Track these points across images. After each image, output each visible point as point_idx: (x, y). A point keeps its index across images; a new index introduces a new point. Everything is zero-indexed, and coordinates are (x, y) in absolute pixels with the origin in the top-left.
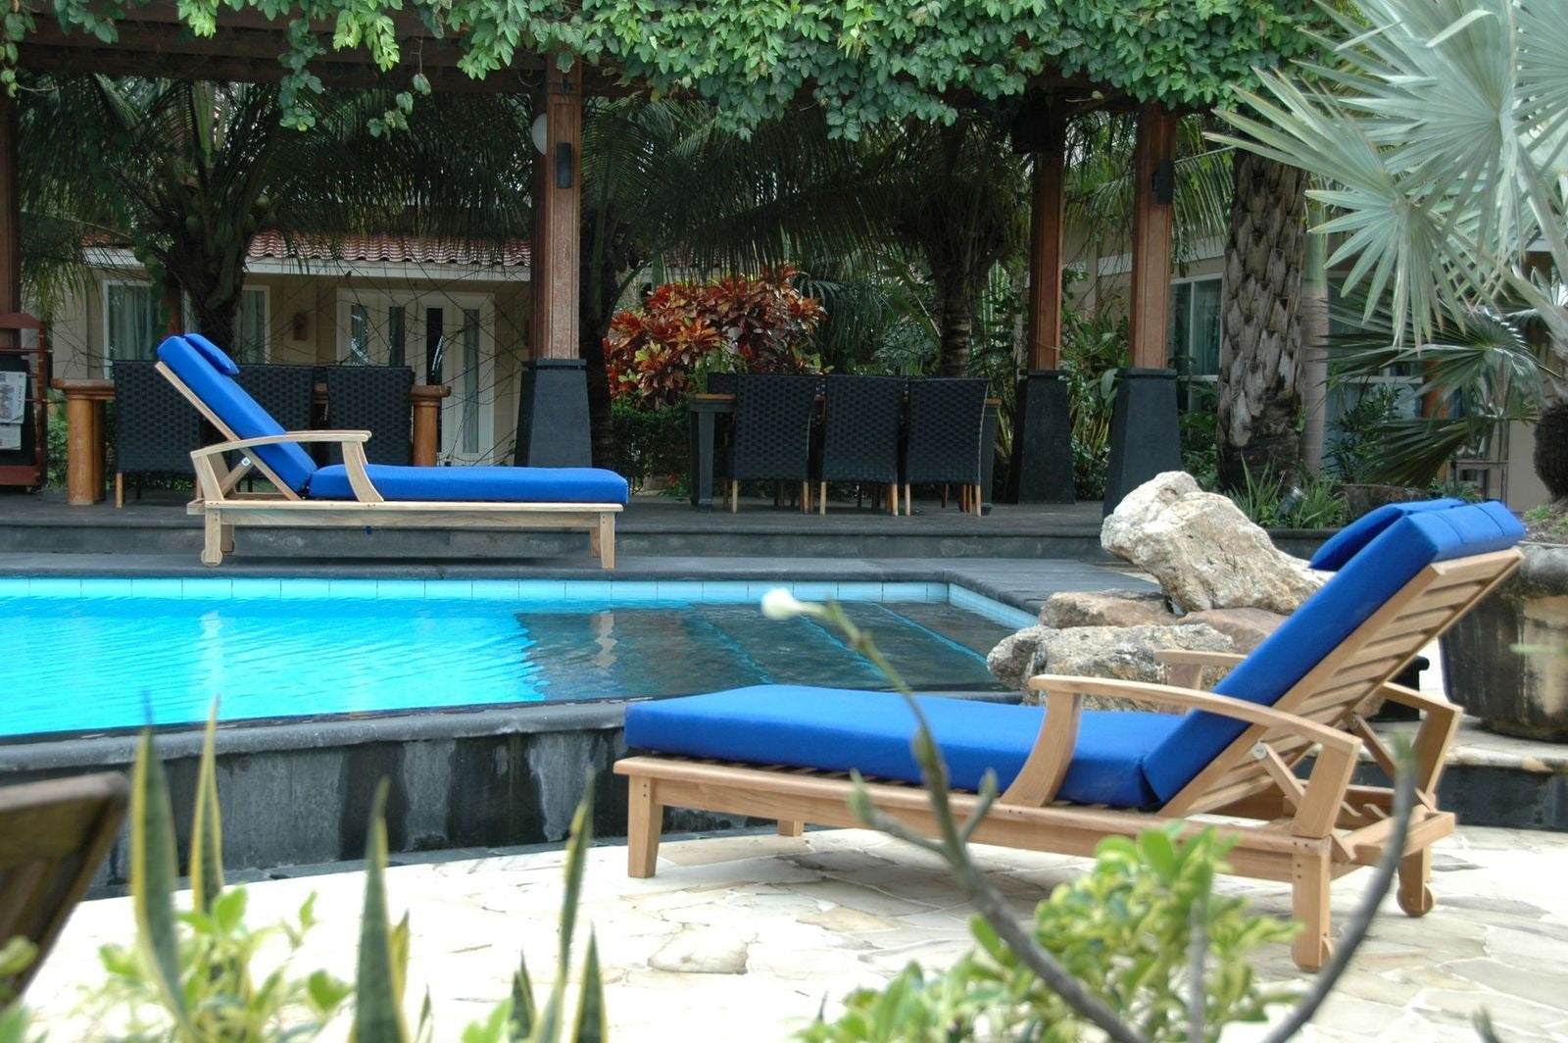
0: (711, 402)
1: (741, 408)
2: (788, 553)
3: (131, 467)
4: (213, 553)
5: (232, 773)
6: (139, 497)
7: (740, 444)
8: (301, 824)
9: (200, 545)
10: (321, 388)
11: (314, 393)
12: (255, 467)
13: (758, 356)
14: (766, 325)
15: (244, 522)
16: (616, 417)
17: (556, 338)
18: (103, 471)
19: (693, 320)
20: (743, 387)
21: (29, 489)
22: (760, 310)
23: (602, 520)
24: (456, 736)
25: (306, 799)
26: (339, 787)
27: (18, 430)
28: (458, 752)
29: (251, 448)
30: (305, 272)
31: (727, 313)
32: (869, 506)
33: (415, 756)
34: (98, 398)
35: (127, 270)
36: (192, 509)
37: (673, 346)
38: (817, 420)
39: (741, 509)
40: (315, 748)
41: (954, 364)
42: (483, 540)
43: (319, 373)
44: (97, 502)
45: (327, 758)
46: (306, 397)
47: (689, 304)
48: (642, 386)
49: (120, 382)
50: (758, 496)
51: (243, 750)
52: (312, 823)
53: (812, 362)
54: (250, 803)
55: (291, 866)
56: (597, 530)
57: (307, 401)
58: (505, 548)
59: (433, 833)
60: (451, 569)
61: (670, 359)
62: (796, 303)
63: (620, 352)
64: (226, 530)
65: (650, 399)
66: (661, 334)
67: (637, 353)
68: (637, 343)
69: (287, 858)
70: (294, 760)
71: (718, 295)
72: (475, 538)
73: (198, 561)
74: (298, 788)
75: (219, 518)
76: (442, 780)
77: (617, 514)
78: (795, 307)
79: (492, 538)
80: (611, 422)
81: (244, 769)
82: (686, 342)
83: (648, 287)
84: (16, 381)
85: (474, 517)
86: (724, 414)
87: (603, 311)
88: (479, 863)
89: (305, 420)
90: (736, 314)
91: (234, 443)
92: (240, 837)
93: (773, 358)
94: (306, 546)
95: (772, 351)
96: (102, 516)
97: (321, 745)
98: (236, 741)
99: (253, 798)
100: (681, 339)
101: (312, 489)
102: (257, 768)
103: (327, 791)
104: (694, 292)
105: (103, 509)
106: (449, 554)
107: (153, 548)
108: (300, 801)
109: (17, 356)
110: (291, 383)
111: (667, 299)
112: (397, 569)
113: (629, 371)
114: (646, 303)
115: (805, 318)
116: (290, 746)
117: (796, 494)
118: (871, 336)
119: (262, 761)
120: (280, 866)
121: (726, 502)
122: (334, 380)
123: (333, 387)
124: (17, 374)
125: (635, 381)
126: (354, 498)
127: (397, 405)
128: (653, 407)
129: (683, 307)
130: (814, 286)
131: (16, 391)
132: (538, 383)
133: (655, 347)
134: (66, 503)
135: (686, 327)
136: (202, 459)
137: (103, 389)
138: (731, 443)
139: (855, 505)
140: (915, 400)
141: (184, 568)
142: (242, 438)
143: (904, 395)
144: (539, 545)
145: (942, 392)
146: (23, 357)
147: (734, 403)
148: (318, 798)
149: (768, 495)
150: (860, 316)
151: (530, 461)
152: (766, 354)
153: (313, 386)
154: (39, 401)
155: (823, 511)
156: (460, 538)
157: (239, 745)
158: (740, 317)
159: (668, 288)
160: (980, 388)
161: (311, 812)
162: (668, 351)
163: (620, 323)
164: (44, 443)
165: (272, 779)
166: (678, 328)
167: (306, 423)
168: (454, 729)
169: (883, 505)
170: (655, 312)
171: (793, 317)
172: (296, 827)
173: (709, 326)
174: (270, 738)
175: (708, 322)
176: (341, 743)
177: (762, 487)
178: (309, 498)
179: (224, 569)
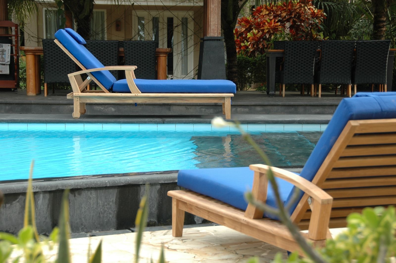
0: (274, 53)
1: (286, 55)
2: (304, 113)
3: (50, 81)
4: (77, 114)
5: (75, 196)
6: (54, 92)
7: (286, 69)
8: (101, 216)
9: (72, 111)
10: (121, 49)
11: (119, 52)
12: (92, 80)
13: (297, 34)
14: (302, 21)
15: (88, 101)
16: (239, 60)
17: (212, 28)
18: (39, 83)
19: (271, 20)
20: (287, 46)
21: (13, 90)
22: (299, 16)
23: (226, 100)
24: (160, 182)
25: (103, 206)
26: (115, 202)
27: (8, 67)
28: (161, 189)
29: (90, 73)
30: (117, 4)
31: (285, 16)
32: (340, 94)
33: (144, 190)
34: (37, 54)
35: (49, 4)
36: (69, 96)
37: (263, 30)
38: (318, 59)
39: (286, 96)
40: (106, 187)
41: (379, 34)
42: (183, 108)
43: (120, 44)
44: (37, 95)
45: (111, 191)
46: (116, 53)
47: (270, 13)
48: (250, 47)
49: (45, 48)
50: (294, 90)
51: (79, 187)
52: (105, 215)
53: (320, 36)
54: (82, 208)
55: (98, 232)
56: (224, 104)
57: (116, 55)
58: (192, 111)
59: (152, 220)
60: (167, 120)
61: (261, 36)
62: (314, 11)
63: (241, 34)
64: (82, 104)
65: (253, 52)
66: (258, 26)
67: (248, 34)
68: (249, 30)
69: (96, 228)
70: (99, 191)
71: (282, 9)
72: (180, 108)
73: (71, 117)
74: (100, 202)
75: (79, 100)
76: (155, 199)
77: (232, 97)
78: (313, 14)
79: (186, 108)
80: (236, 62)
81: (80, 194)
82: (268, 29)
83: (253, 7)
84: (7, 47)
85: (176, 99)
86: (280, 57)
87: (233, 17)
88: (168, 231)
89: (116, 62)
90: (289, 17)
91: (84, 71)
92: (78, 220)
93: (304, 34)
94: (115, 111)
95: (303, 31)
96: (39, 100)
97: (108, 185)
98: (76, 184)
99: (83, 205)
100: (266, 27)
101: (114, 89)
102: (85, 194)
103: (111, 203)
104: (272, 8)
105: (40, 97)
106: (170, 114)
107: (57, 111)
108: (101, 207)
109: (7, 38)
110: (110, 47)
111: (261, 12)
112: (146, 120)
113: (245, 41)
114: (253, 14)
115: (317, 17)
116: (97, 186)
117: (309, 90)
118: (348, 24)
119: (86, 192)
120: (94, 232)
121: (280, 93)
122: (126, 46)
123: (126, 49)
124: (7, 45)
125: (248, 45)
126: (130, 92)
127: (151, 56)
128: (255, 56)
129: (268, 15)
130: (324, 4)
131: (7, 51)
132: (205, 46)
133: (255, 31)
134: (26, 95)
135: (268, 23)
136: (72, 77)
137: (39, 50)
138: (283, 69)
139: (334, 93)
140: (359, 50)
141: (66, 119)
142: (87, 69)
143: (354, 48)
144: (205, 111)
145: (370, 46)
146: (10, 38)
147: (283, 53)
148: (108, 206)
149: (299, 90)
150: (343, 16)
151: (202, 77)
152: (301, 33)
153: (118, 49)
154: (16, 55)
155: (320, 96)
156: (174, 108)
157: (77, 185)
158: (291, 18)
159: (261, 7)
160: (387, 44)
161: (105, 211)
162: (261, 33)
163: (242, 22)
164: (18, 72)
165: (90, 198)
166: (264, 23)
167: (116, 63)
168: (159, 180)
169: (345, 94)
170: (256, 17)
171: (313, 17)
172: (99, 217)
173: (277, 22)
174: (89, 183)
175: (277, 21)
176: (116, 185)
177: (297, 87)
178: (113, 92)
179: (81, 120)
